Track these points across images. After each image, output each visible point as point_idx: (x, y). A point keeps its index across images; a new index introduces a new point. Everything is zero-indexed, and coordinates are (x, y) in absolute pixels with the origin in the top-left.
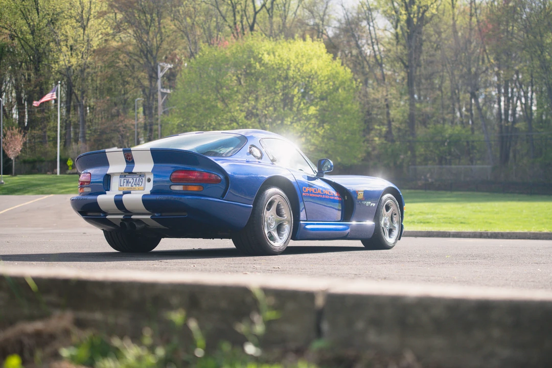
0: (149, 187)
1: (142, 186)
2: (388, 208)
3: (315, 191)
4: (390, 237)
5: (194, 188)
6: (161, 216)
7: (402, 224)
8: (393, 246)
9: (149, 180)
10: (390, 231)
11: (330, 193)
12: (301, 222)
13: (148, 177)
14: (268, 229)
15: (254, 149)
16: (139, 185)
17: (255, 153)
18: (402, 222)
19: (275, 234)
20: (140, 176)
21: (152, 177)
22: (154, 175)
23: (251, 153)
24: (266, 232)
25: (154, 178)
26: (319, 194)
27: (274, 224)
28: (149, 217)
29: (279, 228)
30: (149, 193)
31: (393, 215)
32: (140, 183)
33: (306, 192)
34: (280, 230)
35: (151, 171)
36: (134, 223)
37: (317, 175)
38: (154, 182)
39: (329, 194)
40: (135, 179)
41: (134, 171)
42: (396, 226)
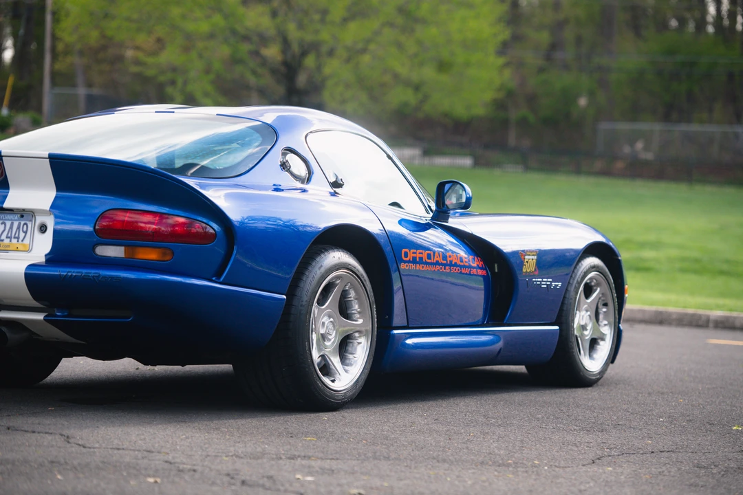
0: (42, 246)
1: (27, 241)
2: (588, 291)
3: (429, 256)
4: (590, 356)
5: (151, 255)
6: (68, 316)
7: (619, 328)
8: (599, 379)
9: (43, 229)
10: (594, 343)
11: (462, 261)
12: (395, 332)
13: (40, 220)
14: (319, 349)
15: (292, 159)
16: (18, 238)
17: (293, 169)
18: (619, 323)
19: (335, 361)
20: (22, 216)
21: (50, 222)
22: (56, 217)
23: (284, 166)
24: (316, 355)
25: (56, 223)
26: (437, 263)
27: (332, 337)
28: (40, 317)
29: (344, 346)
30: (42, 259)
31: (600, 306)
32: (22, 235)
33: (409, 262)
34: (346, 351)
35: (48, 208)
36: (4, 329)
37: (432, 218)
38: (56, 232)
39: (459, 263)
40: (8, 224)
41: (6, 205)
42: (607, 331)
